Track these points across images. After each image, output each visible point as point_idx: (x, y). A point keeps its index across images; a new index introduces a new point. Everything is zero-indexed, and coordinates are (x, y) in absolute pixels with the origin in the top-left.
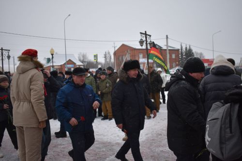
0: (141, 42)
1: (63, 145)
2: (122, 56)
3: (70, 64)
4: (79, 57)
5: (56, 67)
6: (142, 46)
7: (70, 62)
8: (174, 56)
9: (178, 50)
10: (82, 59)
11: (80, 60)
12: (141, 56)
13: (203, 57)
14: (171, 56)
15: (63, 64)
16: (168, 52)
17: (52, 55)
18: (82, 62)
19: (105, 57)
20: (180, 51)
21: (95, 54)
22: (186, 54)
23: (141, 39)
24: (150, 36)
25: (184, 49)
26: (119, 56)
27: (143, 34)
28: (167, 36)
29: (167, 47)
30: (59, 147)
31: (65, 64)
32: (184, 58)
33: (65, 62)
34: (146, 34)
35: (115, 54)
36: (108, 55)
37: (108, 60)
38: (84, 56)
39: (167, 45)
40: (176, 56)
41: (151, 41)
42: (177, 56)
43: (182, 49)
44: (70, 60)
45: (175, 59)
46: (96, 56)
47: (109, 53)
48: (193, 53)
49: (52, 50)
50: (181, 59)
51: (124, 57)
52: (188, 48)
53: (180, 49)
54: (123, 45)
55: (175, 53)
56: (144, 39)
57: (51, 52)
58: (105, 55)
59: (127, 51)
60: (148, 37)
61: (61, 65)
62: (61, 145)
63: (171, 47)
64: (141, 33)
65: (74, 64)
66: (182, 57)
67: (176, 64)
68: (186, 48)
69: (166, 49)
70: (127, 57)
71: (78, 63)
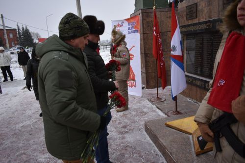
8: (11, 36)
9: (16, 30)
14: (8, 35)
16: (5, 31)
22: (24, 34)
28: (2, 15)
32: (22, 37)
39: (3, 25)
40: (13, 36)
42: (15, 35)
43: (19, 30)
45: (13, 38)
48: (30, 33)
52: (25, 28)
55: (13, 33)
66: (20, 37)
67: (15, 43)
68: (23, 28)
69: (3, 28)
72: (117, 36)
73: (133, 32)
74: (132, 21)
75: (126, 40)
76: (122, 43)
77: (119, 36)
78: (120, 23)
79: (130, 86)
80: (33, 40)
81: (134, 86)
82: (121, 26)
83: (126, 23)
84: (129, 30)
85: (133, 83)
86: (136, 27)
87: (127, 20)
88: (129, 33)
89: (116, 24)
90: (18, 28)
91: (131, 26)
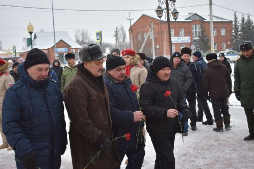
2: (143, 33)
3: (63, 47)
4: (76, 36)
7: (61, 43)
8: (223, 32)
9: (231, 22)
10: (81, 39)
11: (78, 41)
14: (219, 32)
15: (51, 47)
16: (212, 25)
17: (31, 33)
18: (80, 45)
19: (116, 36)
20: (233, 23)
21: (99, 31)
22: (243, 29)
25: (240, 22)
26: (137, 34)
29: (211, 19)
31: (53, 47)
32: (240, 35)
33: (53, 44)
35: (131, 30)
36: (120, 33)
37: (121, 40)
38: (83, 35)
40: (226, 32)
41: (175, 10)
42: (229, 32)
43: (236, 22)
44: (61, 40)
45: (226, 36)
46: (99, 35)
47: (122, 29)
49: (30, 25)
50: (236, 36)
51: (145, 34)
52: (246, 19)
53: (233, 20)
54: (144, 17)
55: (225, 28)
57: (28, 29)
58: (116, 32)
59: (150, 26)
61: (48, 49)
65: (68, 46)
66: (236, 34)
67: (227, 44)
68: (243, 19)
69: (209, 20)
70: (150, 34)
71: (75, 45)
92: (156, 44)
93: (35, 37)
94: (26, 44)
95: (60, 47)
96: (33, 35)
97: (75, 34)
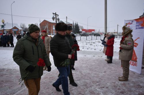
0: (53, 18)
1: (7, 75)
2: (44, 26)
4: (20, 26)
5: (7, 30)
6: (54, 20)
7: (15, 28)
10: (22, 27)
11: (21, 27)
12: (54, 26)
13: (83, 28)
17: (3, 23)
18: (22, 28)
22: (75, 26)
23: (53, 17)
24: (58, 15)
25: (74, 24)
26: (43, 26)
27: (54, 14)
28: (67, 17)
30: (4, 76)
31: (12, 29)
33: (12, 28)
34: (56, 14)
35: (40, 25)
38: (23, 25)
39: (67, 22)
41: (58, 18)
43: (73, 24)
44: (15, 27)
47: (37, 24)
48: (78, 26)
49: (3, 20)
52: (76, 23)
56: (55, 17)
57: (2, 21)
59: (47, 24)
60: (57, 16)
61: (10, 29)
62: (5, 75)
63: (68, 23)
64: (53, 13)
65: (18, 29)
66: (73, 28)
68: (75, 24)
70: (47, 27)
71: (20, 29)
72: (126, 31)
73: (139, 28)
74: (140, 20)
75: (132, 33)
76: (129, 35)
77: (127, 31)
78: (130, 22)
79: (132, 65)
80: (79, 30)
81: (135, 65)
82: (131, 24)
83: (135, 22)
84: (137, 27)
85: (135, 63)
86: (142, 25)
87: (136, 20)
88: (137, 28)
89: (128, 22)
90: (73, 23)
91: (138, 24)
92: (49, 30)
93: (5, 25)
94: (1, 27)
95: (14, 29)
96: (4, 24)
97: (20, 25)
